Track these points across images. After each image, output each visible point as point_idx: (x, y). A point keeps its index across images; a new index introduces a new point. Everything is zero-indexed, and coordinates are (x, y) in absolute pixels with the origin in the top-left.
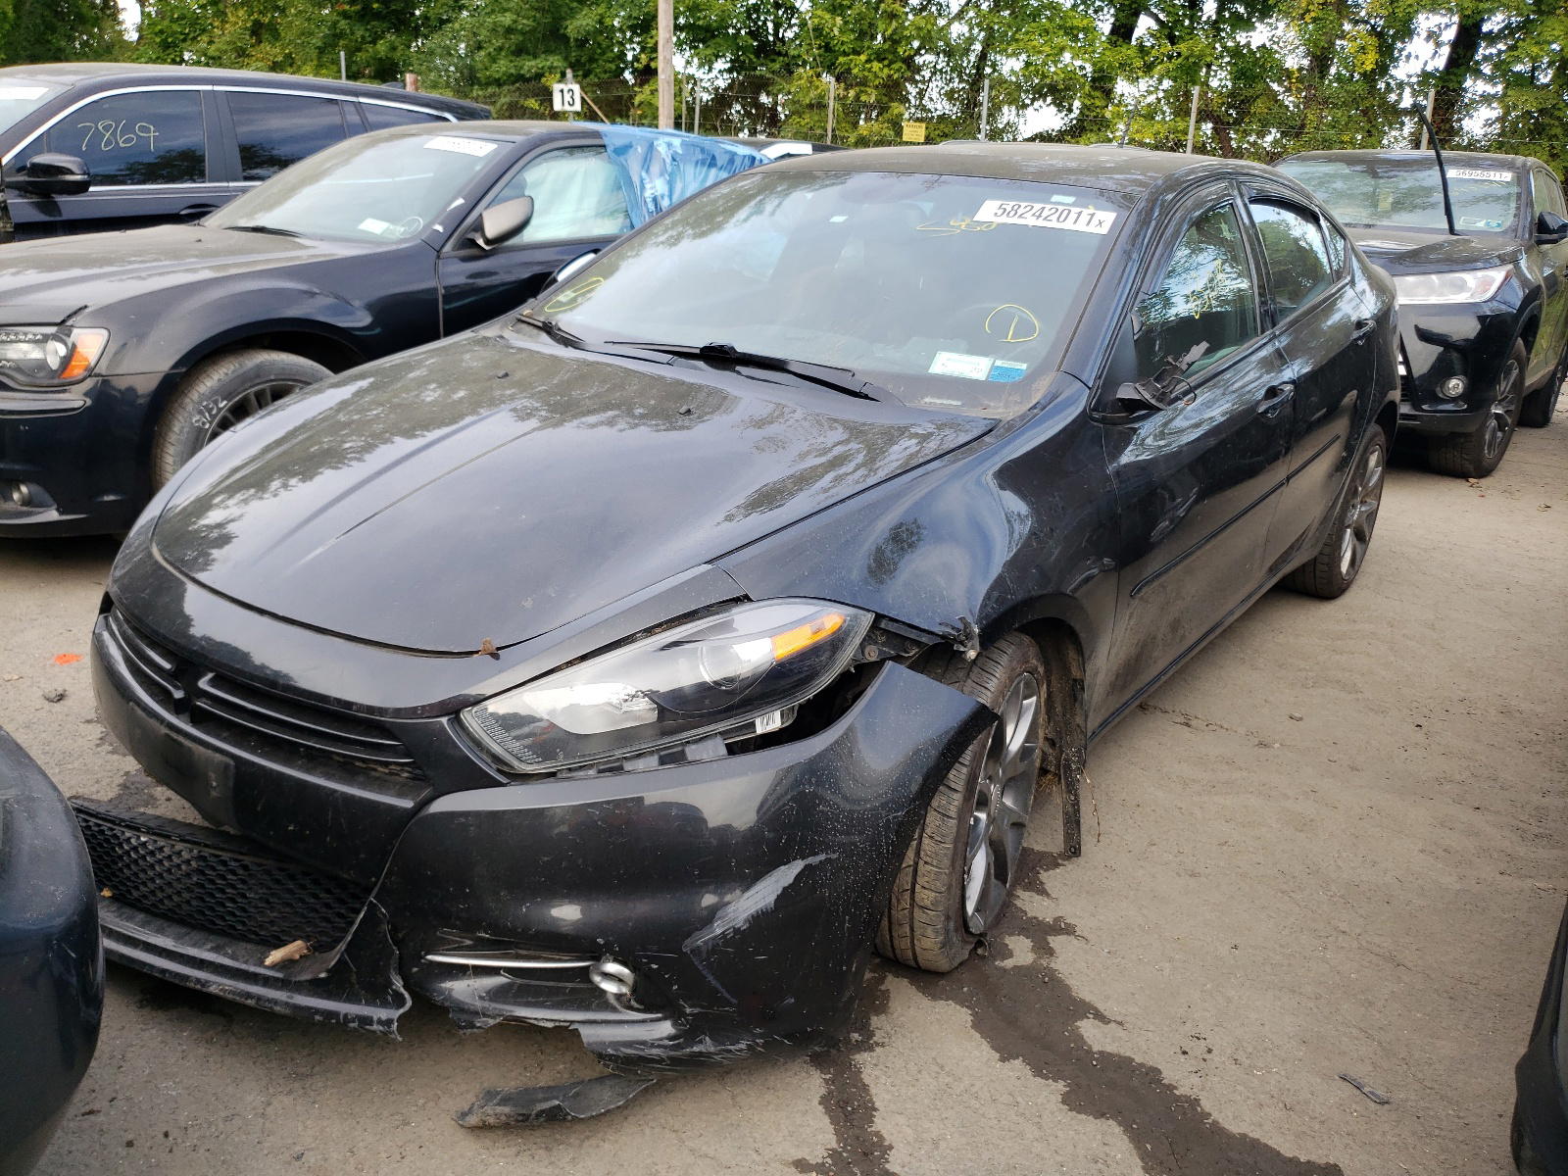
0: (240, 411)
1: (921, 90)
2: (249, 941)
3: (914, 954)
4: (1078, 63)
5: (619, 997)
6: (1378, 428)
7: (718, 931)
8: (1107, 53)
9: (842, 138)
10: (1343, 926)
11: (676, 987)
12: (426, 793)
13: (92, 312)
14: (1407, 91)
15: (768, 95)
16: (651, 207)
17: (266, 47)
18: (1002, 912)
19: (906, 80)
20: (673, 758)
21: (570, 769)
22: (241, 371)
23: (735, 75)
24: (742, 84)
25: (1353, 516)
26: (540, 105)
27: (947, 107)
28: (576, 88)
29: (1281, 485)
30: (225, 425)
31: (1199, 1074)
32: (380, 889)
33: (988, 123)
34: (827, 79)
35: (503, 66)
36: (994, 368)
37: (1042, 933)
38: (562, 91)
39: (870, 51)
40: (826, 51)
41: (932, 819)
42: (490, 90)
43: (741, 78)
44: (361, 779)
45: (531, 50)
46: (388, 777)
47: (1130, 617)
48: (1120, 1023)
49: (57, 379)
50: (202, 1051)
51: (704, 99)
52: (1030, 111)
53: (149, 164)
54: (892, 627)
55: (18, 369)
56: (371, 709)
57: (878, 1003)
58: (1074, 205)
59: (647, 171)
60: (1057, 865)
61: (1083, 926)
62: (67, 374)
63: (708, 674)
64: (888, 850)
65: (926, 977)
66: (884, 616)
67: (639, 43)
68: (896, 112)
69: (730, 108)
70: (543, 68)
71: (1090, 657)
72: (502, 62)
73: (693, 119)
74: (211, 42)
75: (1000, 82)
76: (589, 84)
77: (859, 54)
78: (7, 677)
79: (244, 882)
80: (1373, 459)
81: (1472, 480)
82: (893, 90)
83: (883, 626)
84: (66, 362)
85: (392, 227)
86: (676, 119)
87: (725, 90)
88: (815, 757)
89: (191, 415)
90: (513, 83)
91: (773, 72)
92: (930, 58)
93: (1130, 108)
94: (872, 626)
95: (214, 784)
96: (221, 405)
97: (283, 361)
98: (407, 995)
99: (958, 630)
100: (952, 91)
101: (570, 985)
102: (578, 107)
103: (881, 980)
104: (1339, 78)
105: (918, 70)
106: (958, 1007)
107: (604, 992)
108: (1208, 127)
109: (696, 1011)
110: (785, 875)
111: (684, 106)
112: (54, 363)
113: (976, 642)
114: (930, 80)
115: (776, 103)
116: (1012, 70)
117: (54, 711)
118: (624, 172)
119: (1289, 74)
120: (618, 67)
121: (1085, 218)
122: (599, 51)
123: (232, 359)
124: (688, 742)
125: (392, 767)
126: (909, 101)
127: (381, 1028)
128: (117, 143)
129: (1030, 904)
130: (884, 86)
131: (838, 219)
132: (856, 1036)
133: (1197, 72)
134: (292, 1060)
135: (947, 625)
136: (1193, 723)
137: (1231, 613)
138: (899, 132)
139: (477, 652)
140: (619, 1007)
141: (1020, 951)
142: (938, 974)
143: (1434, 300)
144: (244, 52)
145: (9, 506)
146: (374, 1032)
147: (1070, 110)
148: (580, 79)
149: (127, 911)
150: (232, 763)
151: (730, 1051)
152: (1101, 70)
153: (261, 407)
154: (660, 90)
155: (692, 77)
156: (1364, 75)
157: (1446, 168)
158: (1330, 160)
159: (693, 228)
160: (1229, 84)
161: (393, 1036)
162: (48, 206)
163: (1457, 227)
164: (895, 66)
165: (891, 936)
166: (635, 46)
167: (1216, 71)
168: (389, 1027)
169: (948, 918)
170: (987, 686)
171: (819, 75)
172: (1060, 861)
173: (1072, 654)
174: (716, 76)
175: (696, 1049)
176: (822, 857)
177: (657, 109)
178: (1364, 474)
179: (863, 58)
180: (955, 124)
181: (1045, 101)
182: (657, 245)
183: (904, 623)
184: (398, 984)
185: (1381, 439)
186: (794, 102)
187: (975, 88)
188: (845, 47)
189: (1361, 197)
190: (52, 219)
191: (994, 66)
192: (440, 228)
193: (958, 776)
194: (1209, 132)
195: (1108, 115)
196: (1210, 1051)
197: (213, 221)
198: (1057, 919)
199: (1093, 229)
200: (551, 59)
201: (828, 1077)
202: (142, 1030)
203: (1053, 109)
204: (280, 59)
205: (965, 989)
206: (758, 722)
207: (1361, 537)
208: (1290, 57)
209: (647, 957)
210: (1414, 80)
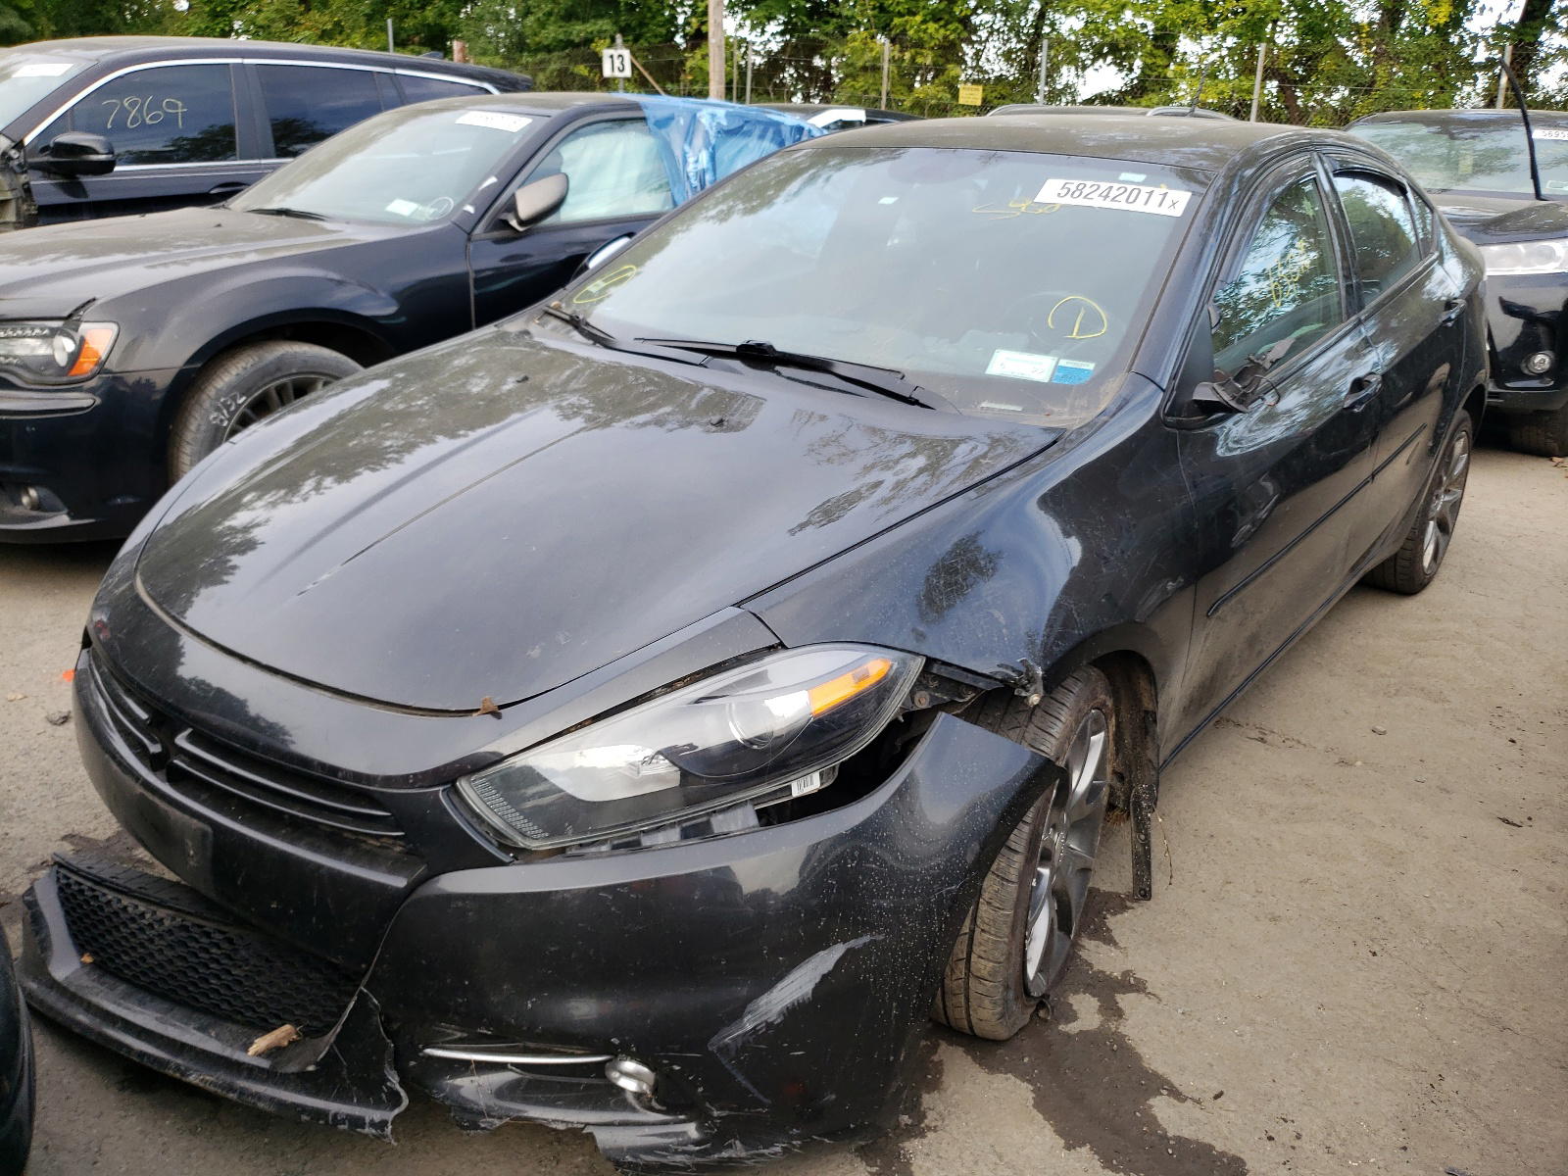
0: (261, 408)
1: (978, 51)
2: (235, 1022)
3: (970, 1022)
4: (1139, 21)
5: (638, 1095)
6: (1465, 414)
7: (749, 1027)
8: (1170, 10)
9: (897, 102)
10: (1441, 981)
11: (700, 1090)
12: (421, 870)
13: (101, 305)
14: (1482, 45)
15: (822, 58)
16: (695, 183)
17: (315, 15)
18: (1064, 964)
19: (963, 41)
20: (697, 831)
21: (581, 845)
22: (261, 365)
23: (788, 37)
24: (796, 47)
25: (1436, 507)
26: (590, 72)
27: (1005, 68)
28: (626, 53)
29: (1366, 483)
30: (244, 422)
31: (1288, 1167)
32: (370, 977)
33: (1047, 84)
34: (881, 39)
35: (552, 32)
36: (1057, 368)
37: (1110, 989)
38: (612, 57)
39: (925, 12)
40: (880, 12)
41: (990, 884)
42: (540, 56)
43: (794, 40)
44: (350, 852)
45: (581, 15)
46: (379, 850)
47: (1206, 639)
48: (1198, 1102)
49: (64, 377)
50: (184, 1144)
51: (757, 63)
52: (1089, 71)
53: (194, 139)
54: (944, 672)
55: (25, 366)
56: (358, 777)
57: (929, 1077)
58: (1143, 183)
59: (690, 144)
60: (1125, 908)
61: (1154, 982)
62: (74, 372)
63: (738, 733)
64: (941, 928)
65: (982, 1047)
66: (935, 660)
67: (690, 6)
68: (952, 73)
69: (783, 71)
70: (592, 33)
71: (1163, 686)
72: (551, 28)
73: (745, 84)
74: (259, 11)
75: (1059, 42)
76: (639, 49)
77: (914, 14)
78: (11, 696)
79: (229, 957)
80: (1459, 445)
81: (1556, 459)
82: (949, 52)
83: (935, 671)
84: (74, 358)
85: (421, 208)
86: (727, 84)
87: (776, 53)
88: (857, 827)
89: (208, 413)
90: (563, 49)
91: (827, 34)
92: (987, 17)
93: (1192, 67)
94: (923, 671)
95: (192, 852)
96: (240, 401)
97: (305, 353)
98: (403, 1094)
99: (1020, 673)
100: (1010, 51)
101: (585, 1081)
102: (628, 73)
103: (934, 1048)
104: (1411, 32)
105: (975, 30)
106: (1018, 1082)
107: (622, 1090)
108: (1273, 85)
109: (724, 1114)
110: (824, 961)
111: (735, 71)
112: (61, 359)
113: (1040, 686)
114: (987, 40)
115: (829, 67)
116: (1071, 29)
117: (57, 735)
118: (666, 148)
119: (1358, 28)
120: (669, 31)
121: (1156, 198)
122: (649, 15)
123: (250, 352)
124: (714, 812)
125: (384, 840)
126: (965, 62)
127: (374, 1131)
128: (144, 120)
129: (1098, 956)
130: (940, 47)
131: (888, 200)
132: (905, 1119)
133: (1263, 28)
134: (283, 1154)
135: (1007, 667)
136: (1269, 738)
137: (1311, 618)
138: (955, 95)
139: (477, 710)
140: (638, 1107)
141: (1086, 1012)
142: (997, 1043)
143: (1520, 271)
144: (293, 22)
145: (17, 510)
146: (366, 1135)
147: (1131, 70)
148: (630, 43)
149: (108, 980)
150: (209, 829)
151: (763, 1155)
152: (1164, 28)
153: (283, 403)
154: (711, 55)
155: (744, 40)
156: (1437, 28)
157: (1532, 127)
158: (1405, 121)
159: (744, 203)
160: (1297, 41)
161: (386, 1140)
162: (73, 187)
163: (1544, 191)
164: (951, 27)
165: (945, 1006)
166: (686, 9)
167: (1282, 27)
168: (383, 1130)
169: (1007, 988)
170: (1052, 731)
171: (873, 37)
172: (1129, 904)
173: (1143, 684)
174: (770, 38)
175: (724, 1154)
176: (866, 939)
177: (708, 74)
178: (1449, 463)
179: (918, 18)
180: (1012, 85)
181: (1105, 61)
182: (708, 219)
183: (959, 667)
184: (394, 1080)
185: (1468, 425)
186: (848, 65)
187: (1034, 48)
188: (900, 8)
189: (1436, 160)
190: (77, 200)
191: (1052, 25)
192: (470, 209)
193: (1019, 838)
194: (1274, 91)
195: (1170, 74)
196: (1299, 1137)
197: (239, 203)
198: (1126, 974)
199: (1165, 211)
200: (600, 22)
201: (874, 1169)
202: (122, 1118)
203: (1115, 69)
204: (329, 27)
205: (1026, 1060)
206: (794, 786)
207: (1444, 527)
208: (1360, 10)
209: (666, 1058)
210: (1489, 33)
